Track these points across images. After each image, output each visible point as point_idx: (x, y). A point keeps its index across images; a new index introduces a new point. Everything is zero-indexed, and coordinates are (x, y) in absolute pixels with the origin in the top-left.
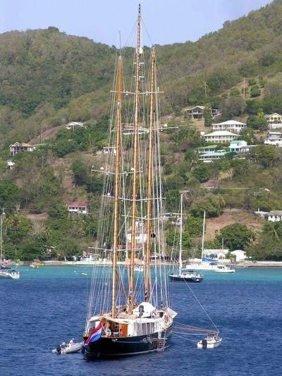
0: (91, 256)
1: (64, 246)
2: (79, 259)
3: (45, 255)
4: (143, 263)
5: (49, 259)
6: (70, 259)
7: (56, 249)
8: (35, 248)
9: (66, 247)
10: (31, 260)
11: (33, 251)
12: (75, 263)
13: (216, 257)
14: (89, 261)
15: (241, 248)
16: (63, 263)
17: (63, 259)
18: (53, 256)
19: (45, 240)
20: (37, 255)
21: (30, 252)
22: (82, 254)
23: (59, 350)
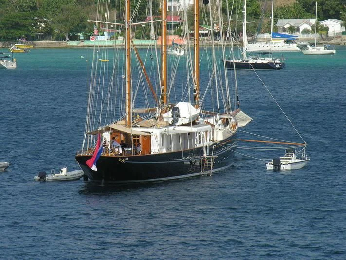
0: (106, 33)
1: (63, 17)
2: (87, 38)
3: (35, 32)
4: (185, 42)
5: (43, 38)
6: (74, 38)
7: (52, 22)
8: (19, 21)
9: (68, 20)
10: (13, 40)
11: (17, 26)
12: (81, 44)
13: (298, 30)
14: (102, 40)
15: (337, 16)
16: (63, 43)
17: (64, 39)
18: (47, 34)
19: (34, 8)
20: (24, 33)
21: (13, 28)
22: (91, 30)
23: (43, 176)
